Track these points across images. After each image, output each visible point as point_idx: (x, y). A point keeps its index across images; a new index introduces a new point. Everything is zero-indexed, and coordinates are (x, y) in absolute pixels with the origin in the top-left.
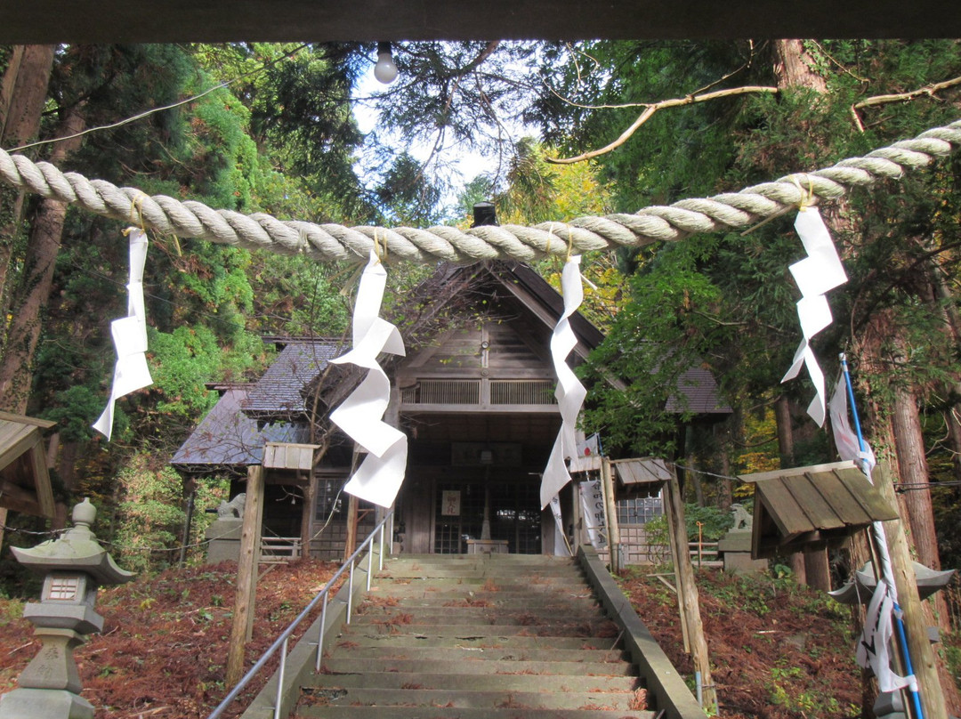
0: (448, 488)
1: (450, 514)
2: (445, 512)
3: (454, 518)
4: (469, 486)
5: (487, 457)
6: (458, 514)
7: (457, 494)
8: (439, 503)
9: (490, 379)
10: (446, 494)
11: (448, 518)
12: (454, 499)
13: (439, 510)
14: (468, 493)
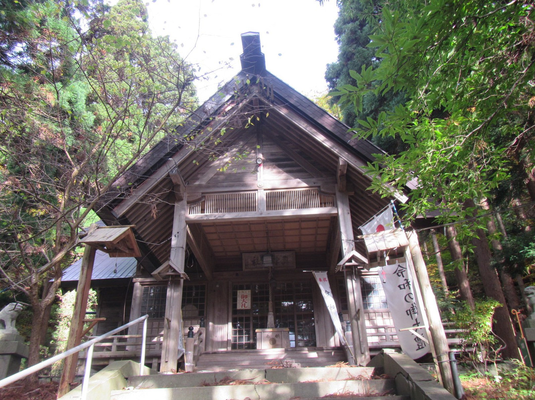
0: (242, 288)
1: (243, 308)
2: (239, 307)
3: (246, 311)
4: (257, 286)
5: (268, 261)
6: (250, 308)
7: (248, 292)
8: (235, 300)
9: (265, 190)
10: (240, 293)
11: (241, 311)
12: (246, 297)
13: (235, 306)
14: (257, 291)
